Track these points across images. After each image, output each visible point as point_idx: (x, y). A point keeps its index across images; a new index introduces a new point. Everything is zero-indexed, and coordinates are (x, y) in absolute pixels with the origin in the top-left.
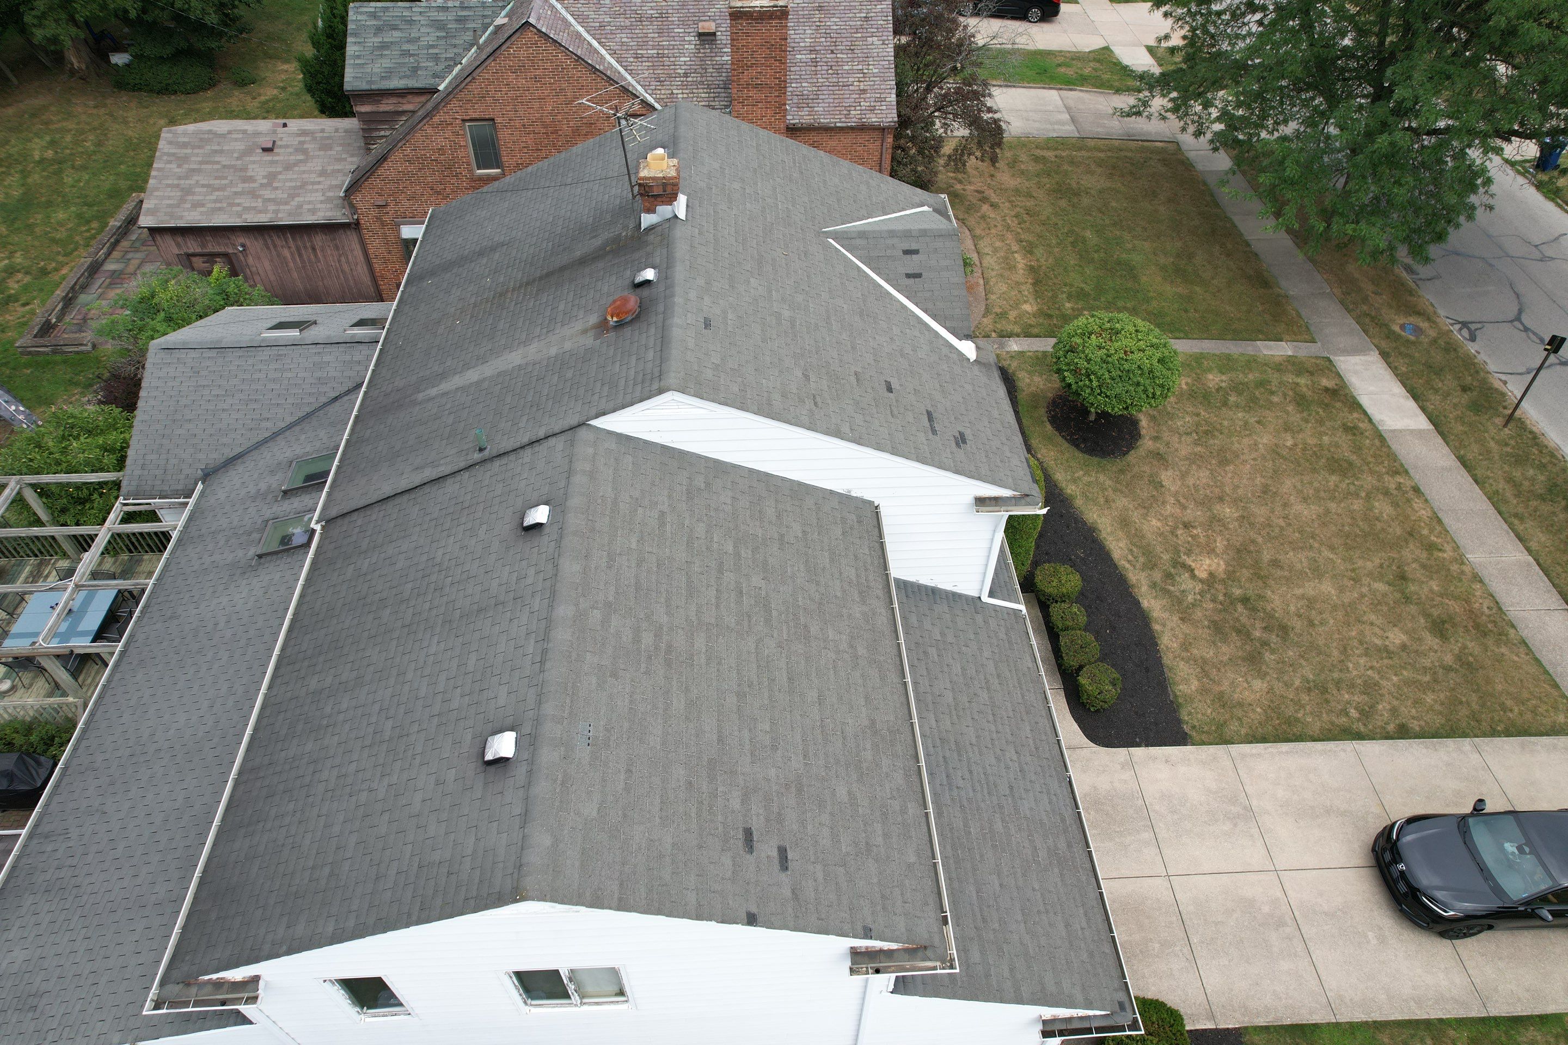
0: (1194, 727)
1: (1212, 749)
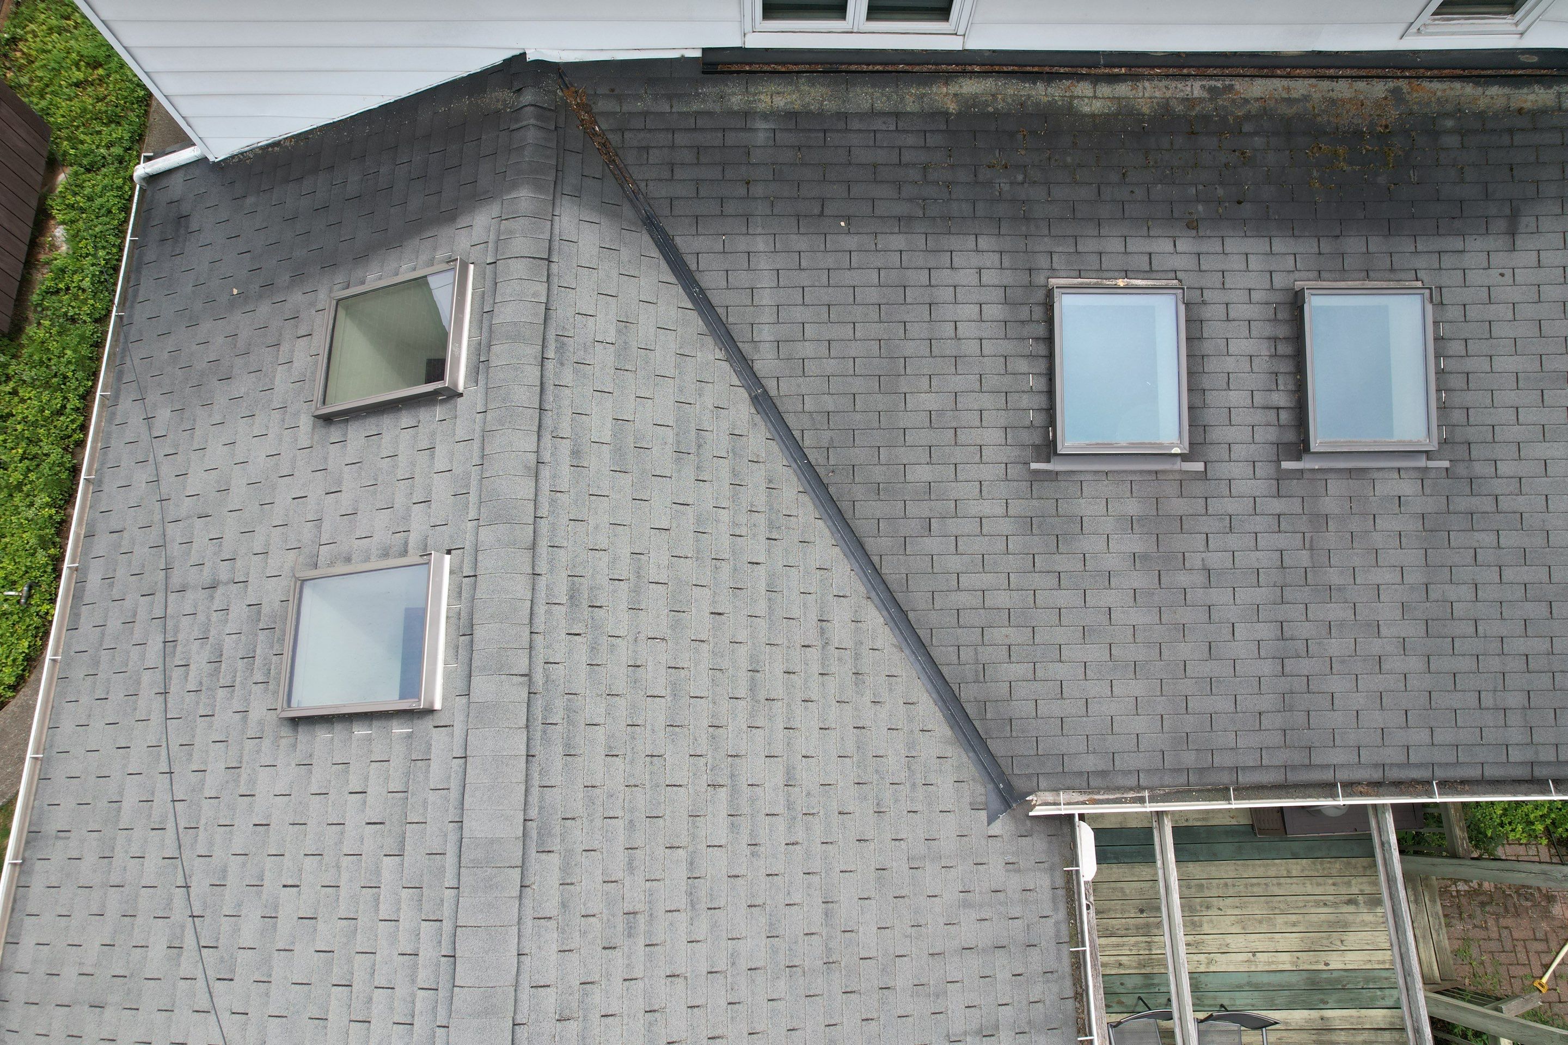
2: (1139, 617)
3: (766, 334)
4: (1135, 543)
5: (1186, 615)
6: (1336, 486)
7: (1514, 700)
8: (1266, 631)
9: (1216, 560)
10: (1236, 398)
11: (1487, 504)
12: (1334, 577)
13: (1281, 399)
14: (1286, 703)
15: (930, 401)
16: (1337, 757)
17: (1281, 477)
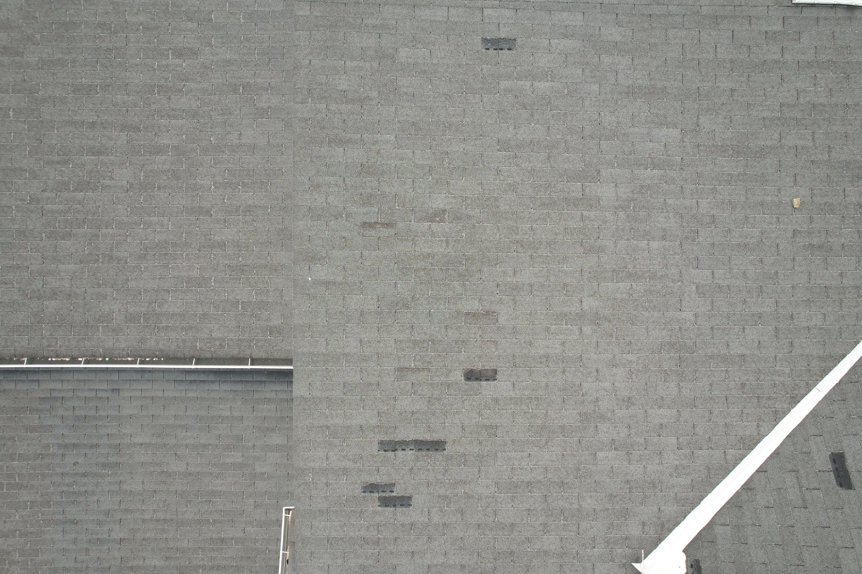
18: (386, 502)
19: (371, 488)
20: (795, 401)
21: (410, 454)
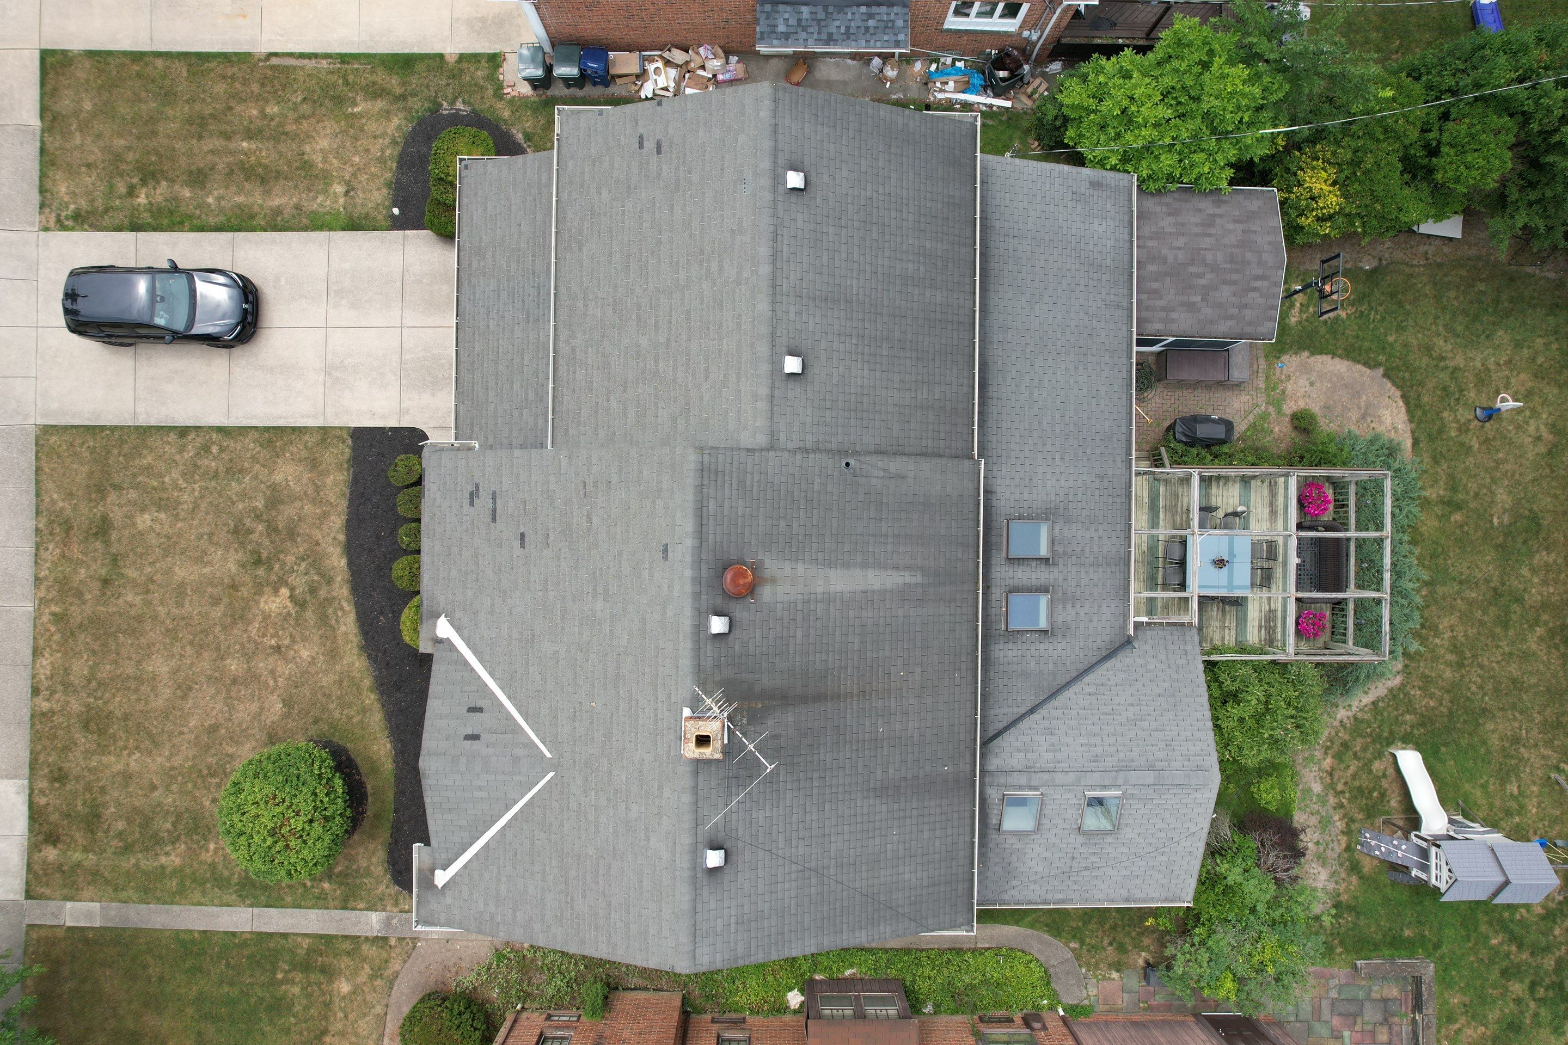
0: (344, 442)
1: (337, 423)
2: (1087, 606)
3: (1015, 710)
4: (1069, 606)
5: (1087, 592)
6: (1056, 548)
7: (1110, 499)
8: (1091, 570)
9: (1074, 584)
10: (1033, 576)
11: (1062, 504)
12: (1079, 550)
13: (1034, 564)
14: (1109, 565)
15: (1033, 664)
16: (1122, 551)
17: (1054, 564)
18: (472, 494)
19: (477, 487)
20: (509, 698)
21: (491, 505)
